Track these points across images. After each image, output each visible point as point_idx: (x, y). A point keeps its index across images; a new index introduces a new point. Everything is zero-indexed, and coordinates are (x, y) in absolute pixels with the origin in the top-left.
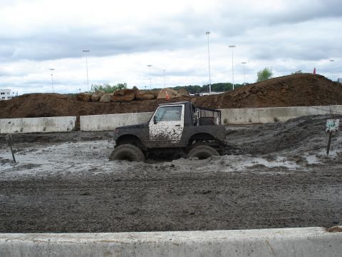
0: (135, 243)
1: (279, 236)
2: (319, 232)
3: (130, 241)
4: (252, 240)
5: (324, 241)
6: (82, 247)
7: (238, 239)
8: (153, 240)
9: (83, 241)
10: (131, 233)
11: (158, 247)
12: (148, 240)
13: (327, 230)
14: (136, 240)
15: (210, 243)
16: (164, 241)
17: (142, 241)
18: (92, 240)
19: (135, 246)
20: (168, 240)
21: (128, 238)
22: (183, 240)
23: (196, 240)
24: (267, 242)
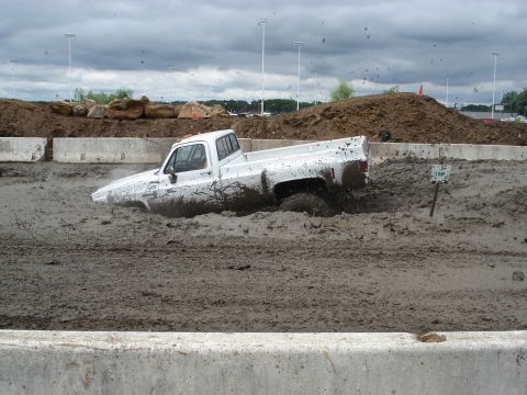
0: (117, 349)
1: (344, 346)
2: (406, 341)
3: (109, 346)
4: (302, 350)
5: (413, 356)
6: (30, 353)
7: (280, 348)
8: (146, 345)
9: (32, 343)
10: (112, 333)
11: (154, 357)
12: (139, 345)
13: (419, 339)
14: (119, 345)
15: (236, 354)
16: (164, 347)
17: (129, 346)
18: (46, 343)
19: (116, 354)
20: (170, 345)
21: (107, 341)
22: (194, 346)
23: (214, 348)
24: (326, 354)
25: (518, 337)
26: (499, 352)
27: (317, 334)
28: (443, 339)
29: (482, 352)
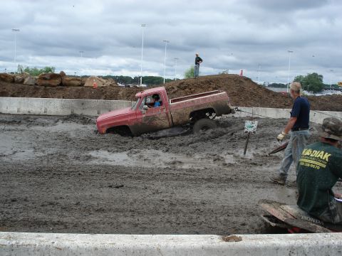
0: (12, 245)
1: (172, 244)
2: (215, 241)
3: (7, 242)
4: (142, 247)
5: (219, 251)
7: (127, 245)
8: (33, 242)
10: (11, 234)
11: (38, 250)
12: (28, 242)
13: (224, 239)
14: (14, 242)
15: (96, 249)
16: (46, 243)
17: (21, 243)
19: (12, 248)
20: (50, 243)
21: (6, 239)
22: (67, 244)
23: (81, 245)
24: (159, 250)
25: (291, 239)
26: (277, 249)
27: (154, 236)
28: (240, 239)
29: (265, 249)
